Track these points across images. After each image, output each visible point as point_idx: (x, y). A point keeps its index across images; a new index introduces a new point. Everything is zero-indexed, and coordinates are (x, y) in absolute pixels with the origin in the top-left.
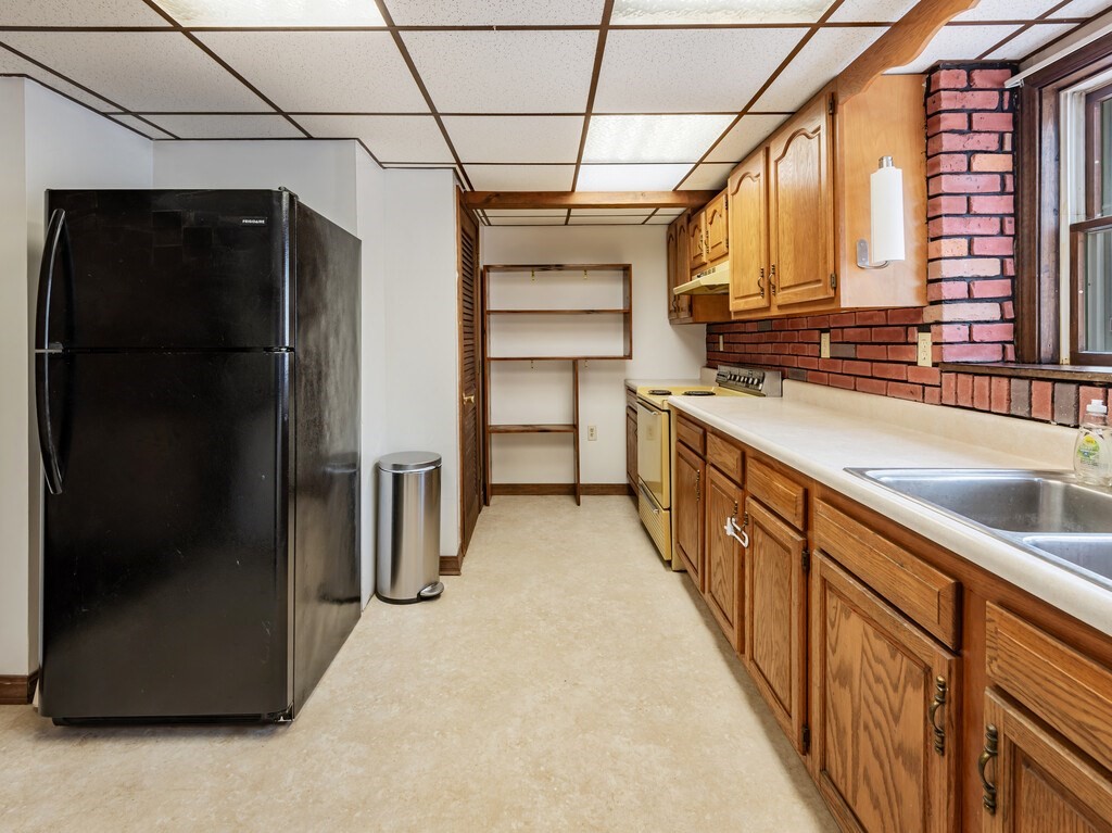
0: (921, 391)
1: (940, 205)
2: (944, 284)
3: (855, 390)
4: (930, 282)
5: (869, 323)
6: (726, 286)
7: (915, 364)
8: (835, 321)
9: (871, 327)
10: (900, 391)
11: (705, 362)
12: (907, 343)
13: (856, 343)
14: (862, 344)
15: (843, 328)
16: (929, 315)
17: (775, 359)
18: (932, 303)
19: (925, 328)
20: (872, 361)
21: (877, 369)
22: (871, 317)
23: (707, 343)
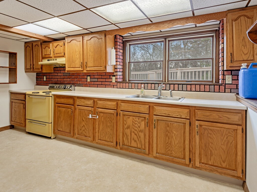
0: (113, 86)
1: (117, 56)
2: (118, 69)
3: (97, 87)
4: (115, 68)
5: (101, 75)
6: (65, 64)
7: (112, 82)
8: (91, 74)
9: (102, 75)
10: (108, 87)
11: (35, 84)
12: (110, 78)
13: (98, 78)
14: (99, 78)
15: (94, 75)
16: (115, 74)
17: (71, 82)
18: (115, 72)
19: (114, 76)
20: (102, 82)
21: (103, 83)
22: (102, 74)
23: (37, 78)
